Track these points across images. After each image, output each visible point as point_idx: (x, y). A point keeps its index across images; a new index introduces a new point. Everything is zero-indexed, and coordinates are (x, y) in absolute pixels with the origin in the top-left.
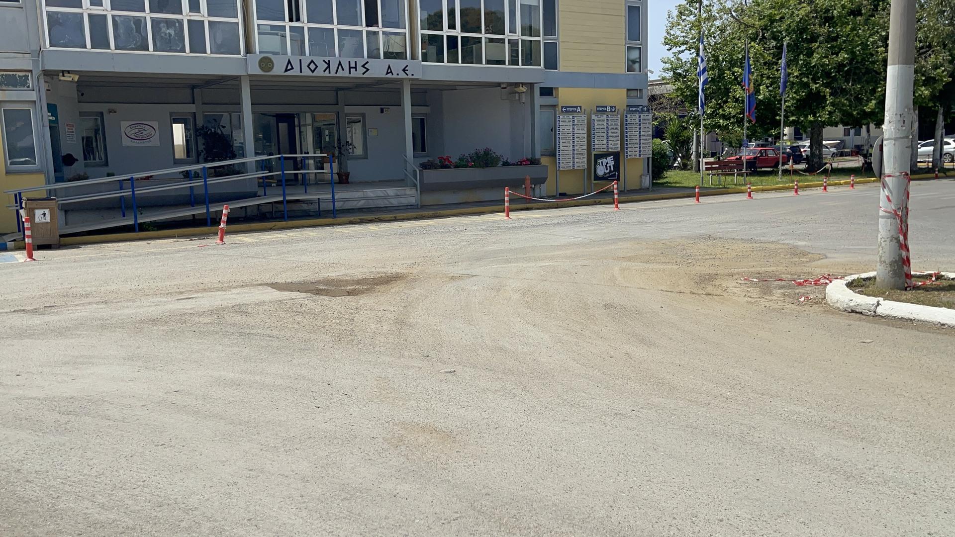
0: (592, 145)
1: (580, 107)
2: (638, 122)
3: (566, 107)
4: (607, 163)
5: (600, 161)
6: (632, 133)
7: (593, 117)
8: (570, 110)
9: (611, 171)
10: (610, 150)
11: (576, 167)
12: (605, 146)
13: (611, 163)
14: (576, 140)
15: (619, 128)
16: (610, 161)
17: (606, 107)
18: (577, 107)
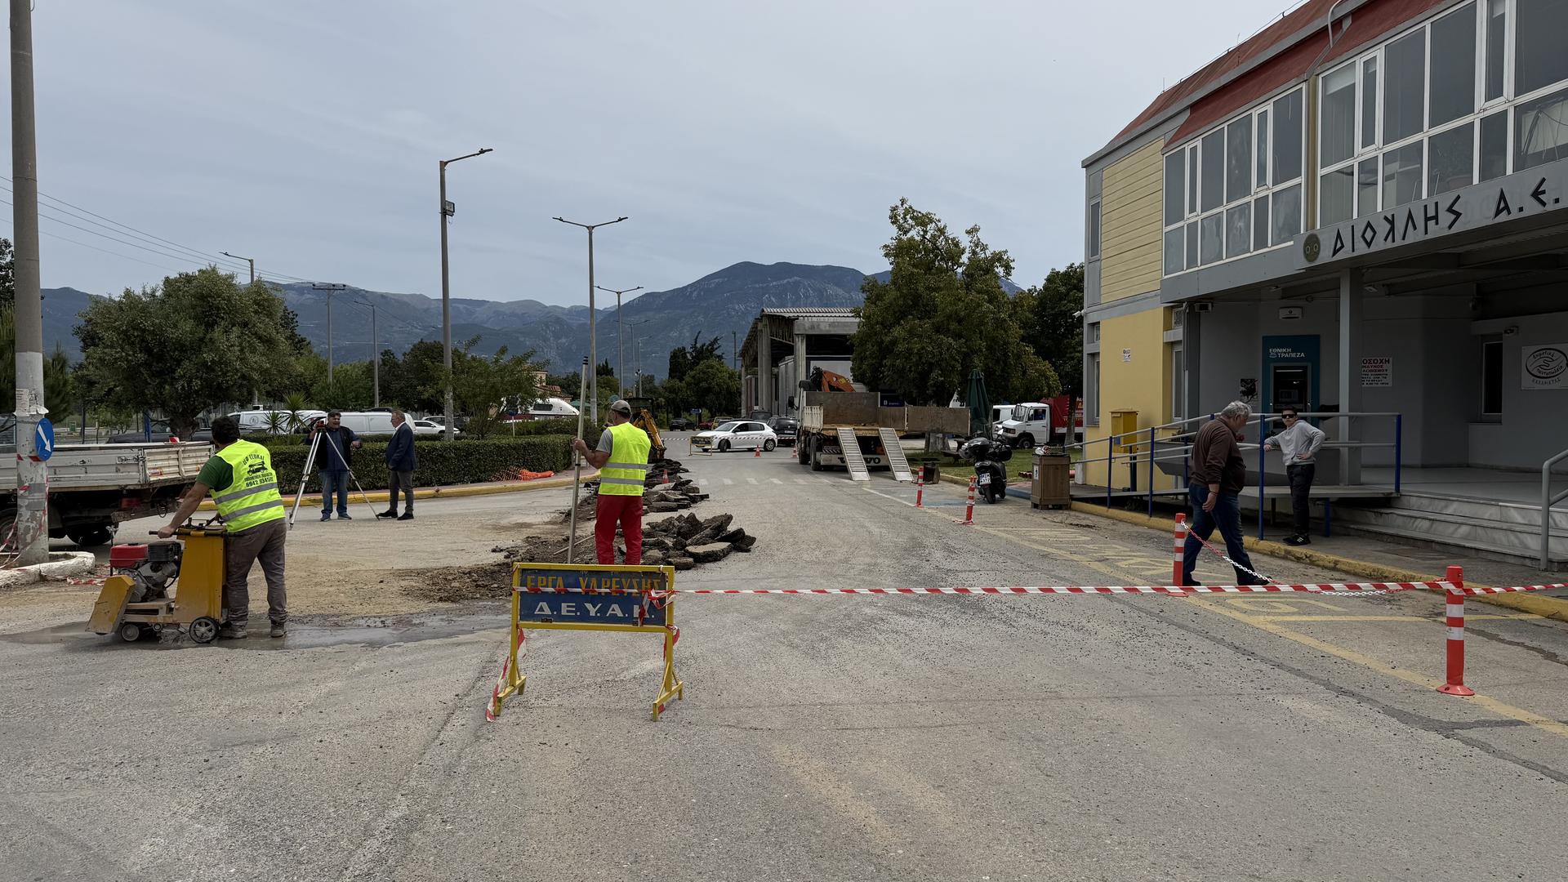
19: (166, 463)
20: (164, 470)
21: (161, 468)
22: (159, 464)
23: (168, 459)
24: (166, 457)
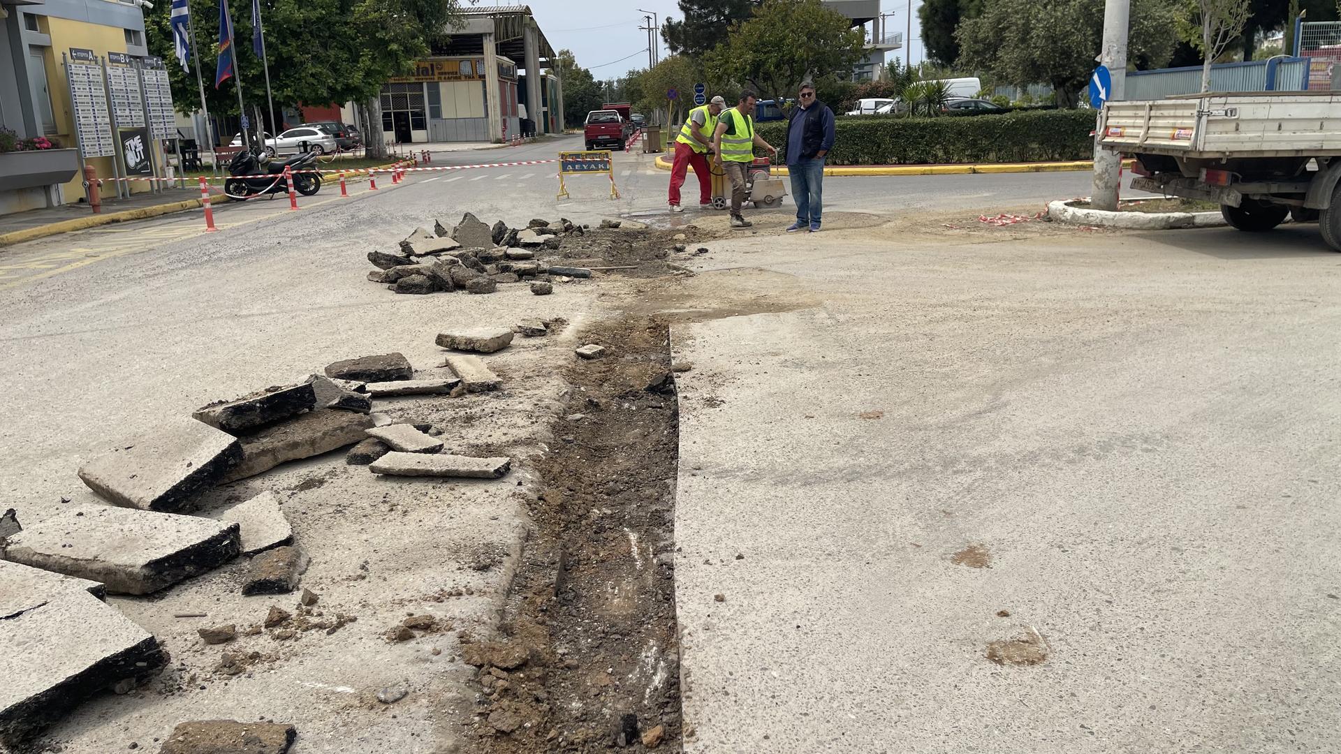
0: (115, 118)
1: (92, 51)
2: (155, 82)
3: (77, 50)
4: (136, 148)
5: (127, 144)
6: (153, 98)
7: (109, 71)
8: (79, 54)
9: (142, 161)
10: (135, 126)
11: (103, 153)
12: (129, 118)
13: (140, 148)
14: (96, 108)
15: (138, 91)
16: (136, 142)
17: (119, 54)
18: (87, 51)
19: (1130, 122)
20: (1129, 131)
21: (1124, 127)
22: (1123, 122)
23: (1136, 117)
24: (1131, 113)
